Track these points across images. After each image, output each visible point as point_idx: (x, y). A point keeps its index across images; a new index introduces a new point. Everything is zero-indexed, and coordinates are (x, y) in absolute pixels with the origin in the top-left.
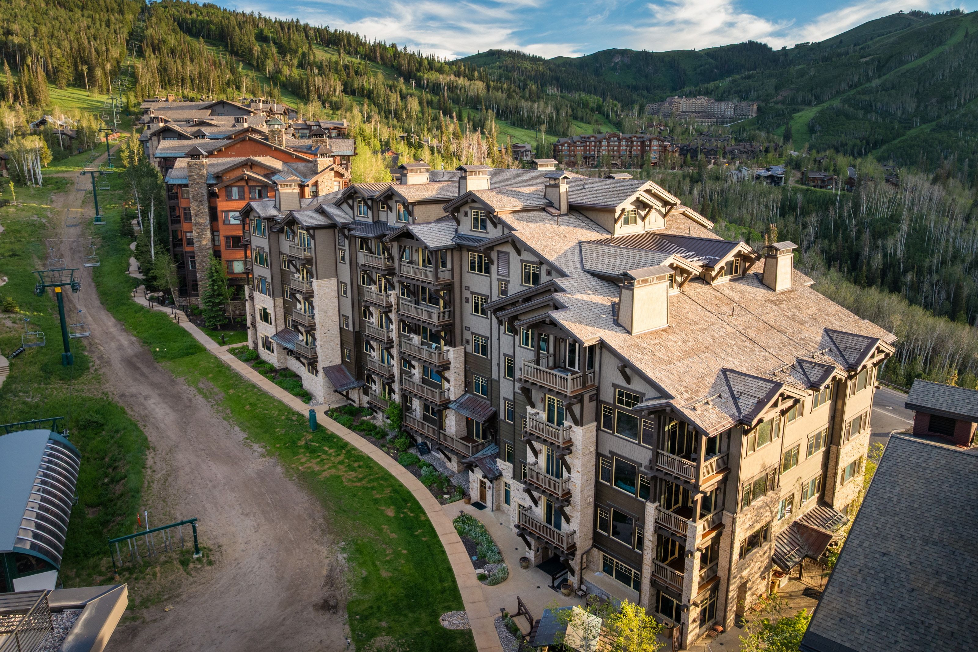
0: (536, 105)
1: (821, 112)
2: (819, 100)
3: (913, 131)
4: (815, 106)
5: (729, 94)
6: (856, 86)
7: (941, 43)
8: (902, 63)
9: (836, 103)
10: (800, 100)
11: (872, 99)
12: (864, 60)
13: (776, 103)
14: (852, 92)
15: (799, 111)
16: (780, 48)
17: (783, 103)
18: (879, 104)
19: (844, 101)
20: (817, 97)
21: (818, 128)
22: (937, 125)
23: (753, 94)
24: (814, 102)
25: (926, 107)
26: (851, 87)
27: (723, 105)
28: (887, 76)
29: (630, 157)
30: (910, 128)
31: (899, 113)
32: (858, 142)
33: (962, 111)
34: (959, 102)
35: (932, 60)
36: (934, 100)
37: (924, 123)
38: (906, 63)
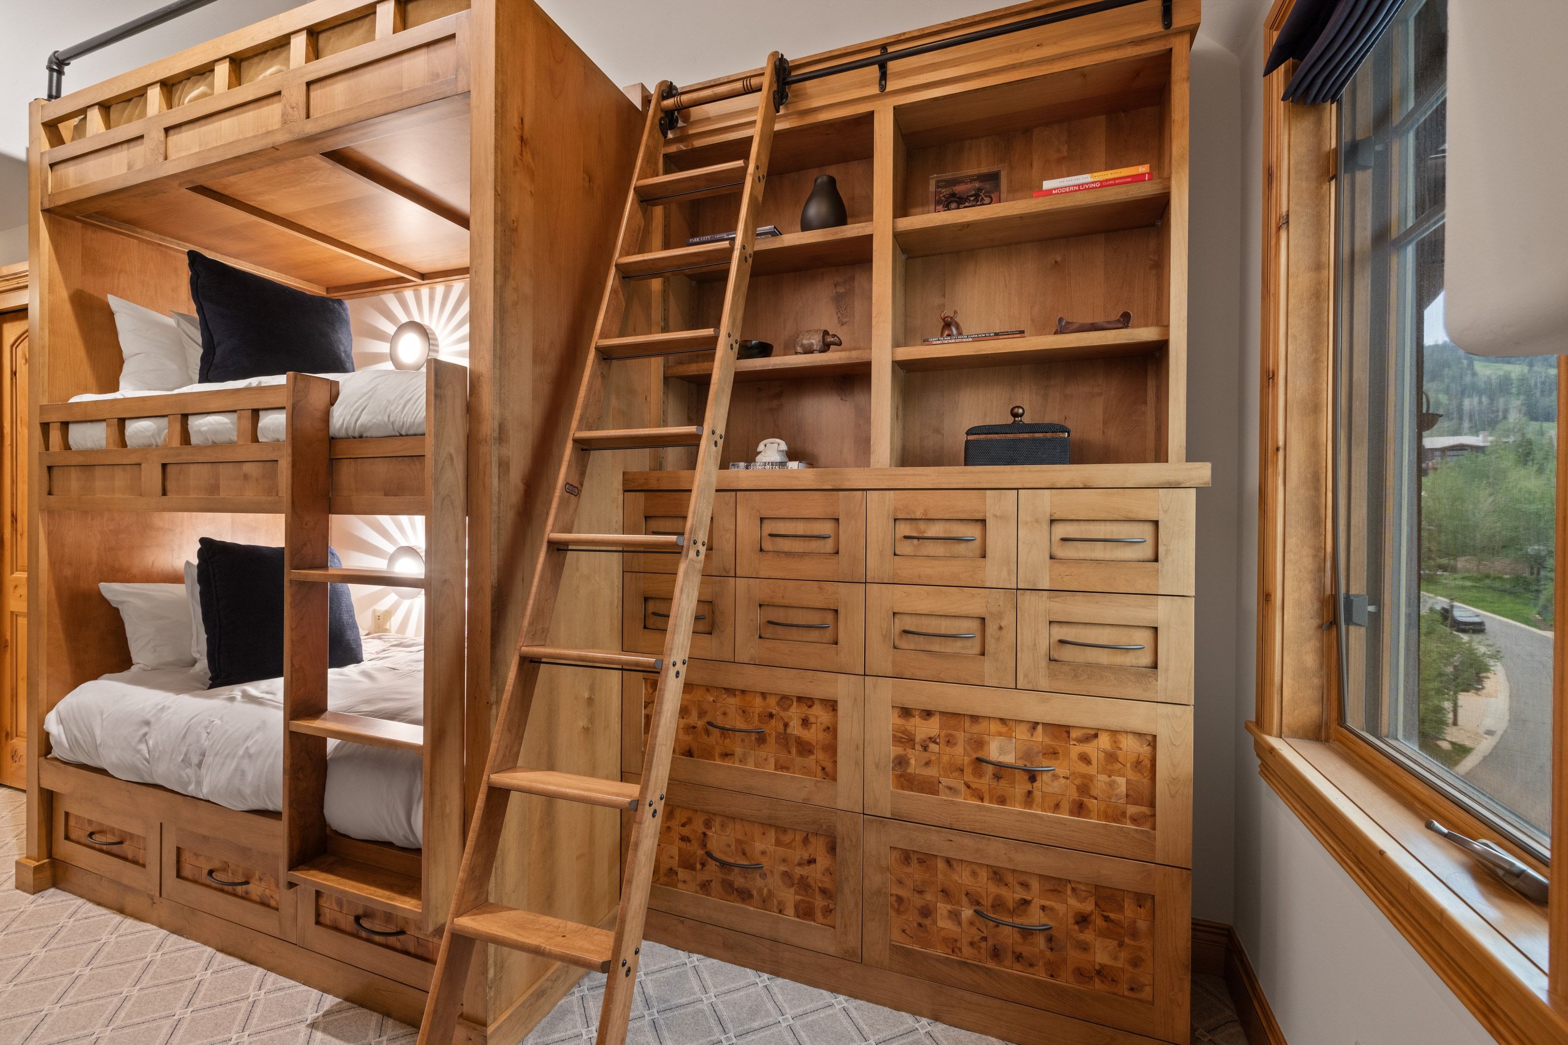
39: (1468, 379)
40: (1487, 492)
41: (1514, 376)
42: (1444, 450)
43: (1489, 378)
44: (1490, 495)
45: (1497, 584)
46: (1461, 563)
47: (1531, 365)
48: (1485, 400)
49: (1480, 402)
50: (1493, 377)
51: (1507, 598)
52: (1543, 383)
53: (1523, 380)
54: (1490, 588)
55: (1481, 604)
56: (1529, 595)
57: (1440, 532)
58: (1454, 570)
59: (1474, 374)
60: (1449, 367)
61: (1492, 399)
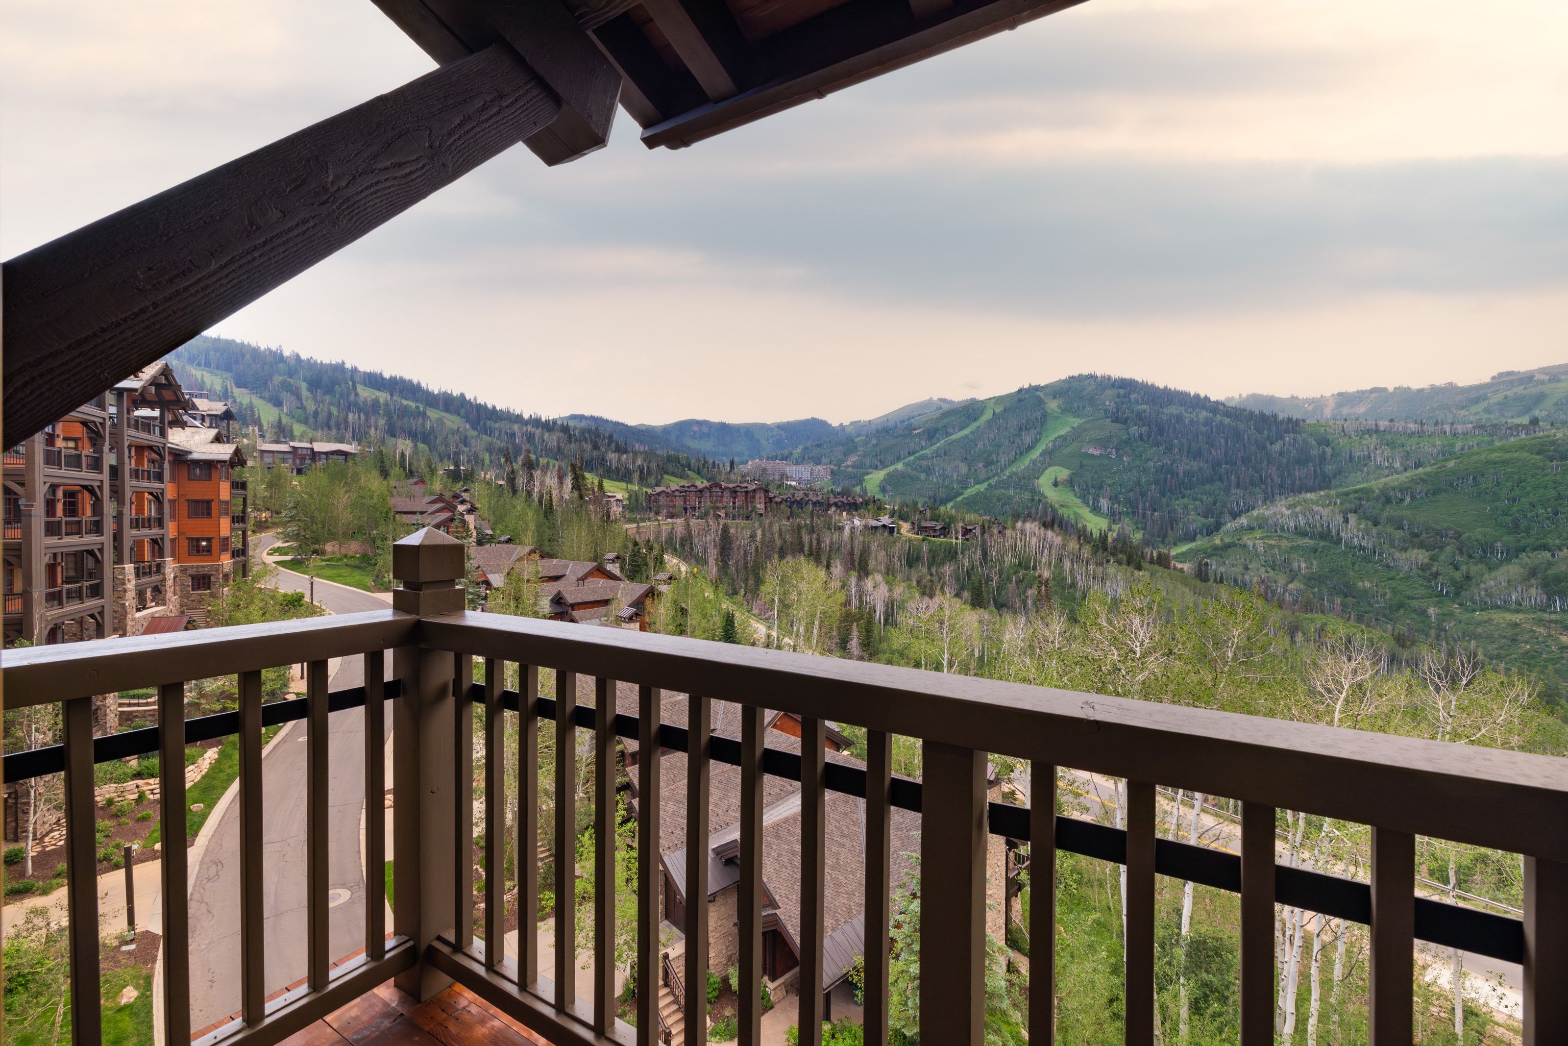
0: (625, 456)
1: (889, 475)
2: (884, 466)
3: (969, 490)
4: (881, 469)
5: (804, 459)
6: (913, 453)
7: (975, 420)
8: (948, 434)
9: (900, 466)
10: (867, 465)
11: (930, 464)
12: (917, 432)
13: (847, 467)
14: (912, 458)
15: (868, 474)
16: (837, 425)
17: (853, 467)
18: (936, 468)
19: (906, 465)
20: (881, 462)
21: (889, 488)
22: (989, 485)
23: (824, 460)
24: (880, 467)
25: (976, 470)
26: (910, 454)
27: (800, 468)
28: (938, 445)
29: (734, 508)
30: (966, 488)
31: (955, 474)
32: (927, 499)
33: (1007, 473)
34: (1001, 466)
35: (972, 433)
36: (981, 465)
37: (977, 484)
38: (951, 434)
39: (352, 397)
40: (344, 489)
41: (382, 400)
42: (327, 454)
43: (365, 399)
44: (346, 492)
45: (352, 562)
46: (329, 547)
47: (392, 395)
48: (362, 416)
49: (359, 418)
50: (369, 399)
51: (358, 572)
52: (399, 409)
53: (386, 404)
54: (347, 565)
55: (338, 579)
56: (370, 568)
57: (313, 522)
58: (322, 553)
59: (357, 395)
60: (340, 385)
61: (367, 418)
